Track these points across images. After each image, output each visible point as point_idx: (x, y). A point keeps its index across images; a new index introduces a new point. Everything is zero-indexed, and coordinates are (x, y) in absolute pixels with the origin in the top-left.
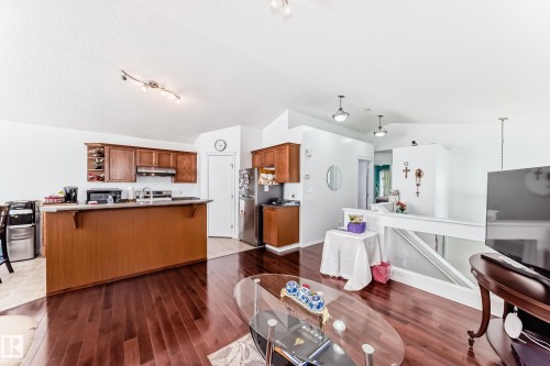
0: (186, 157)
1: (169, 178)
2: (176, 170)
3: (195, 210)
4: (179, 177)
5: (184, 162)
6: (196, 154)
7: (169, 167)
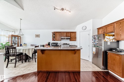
0: (73, 33)
1: (69, 40)
2: (70, 37)
3: (76, 52)
4: (71, 39)
5: (73, 35)
6: (76, 32)
7: (68, 37)
